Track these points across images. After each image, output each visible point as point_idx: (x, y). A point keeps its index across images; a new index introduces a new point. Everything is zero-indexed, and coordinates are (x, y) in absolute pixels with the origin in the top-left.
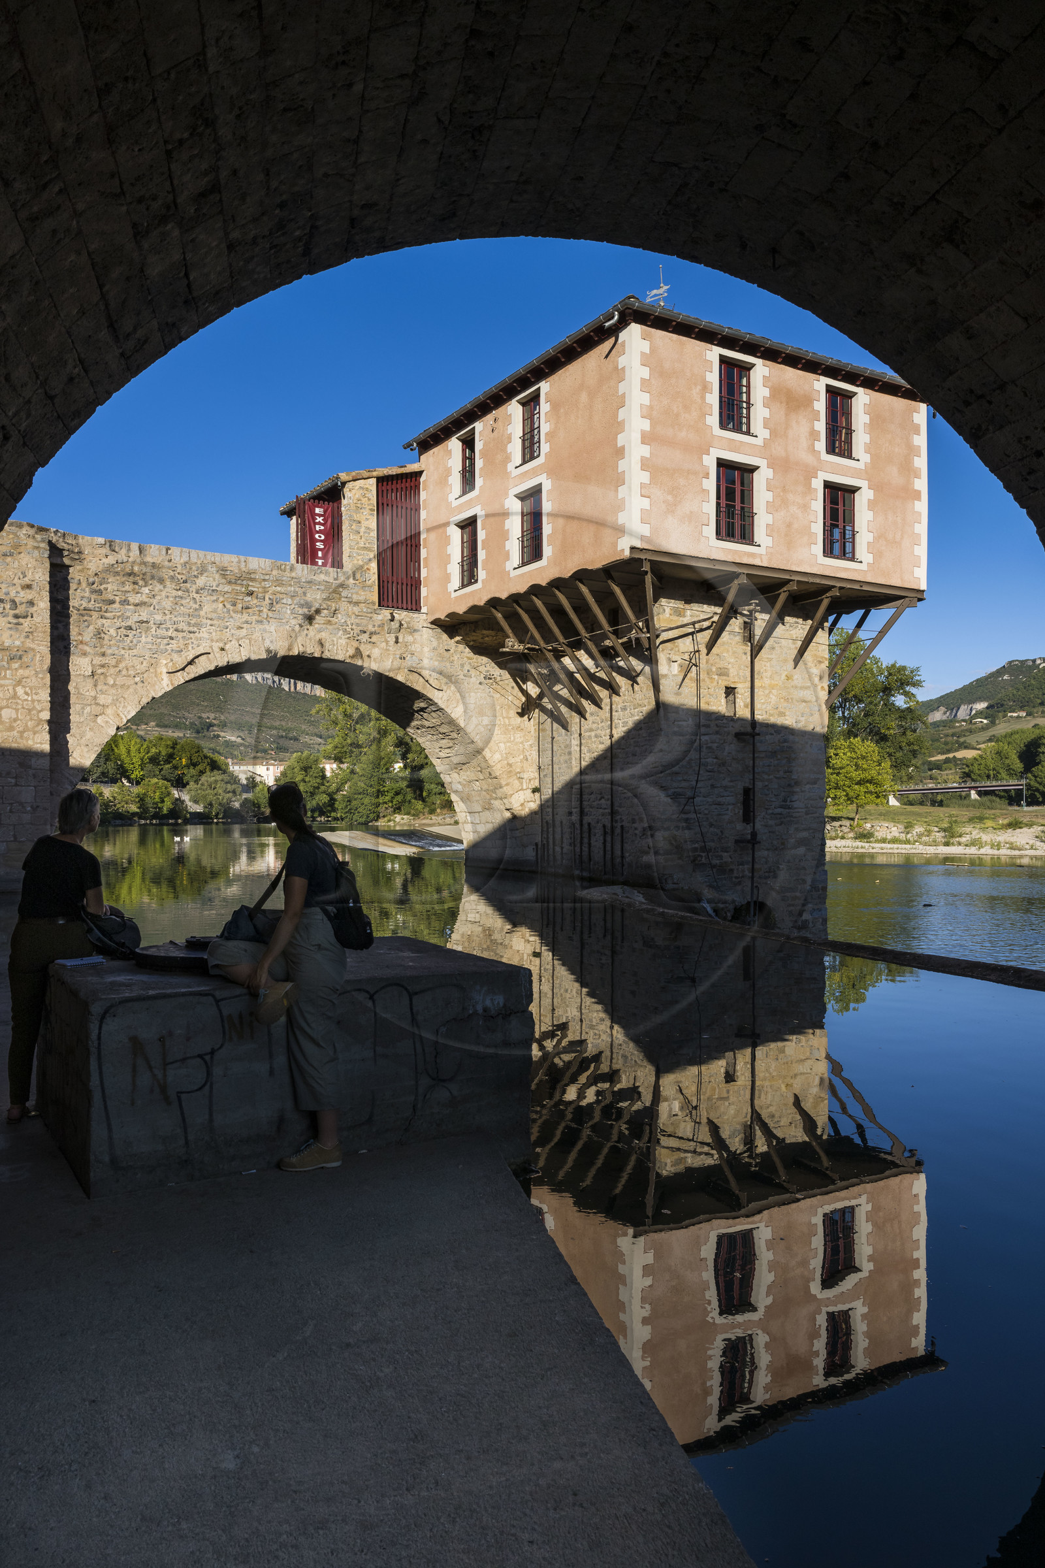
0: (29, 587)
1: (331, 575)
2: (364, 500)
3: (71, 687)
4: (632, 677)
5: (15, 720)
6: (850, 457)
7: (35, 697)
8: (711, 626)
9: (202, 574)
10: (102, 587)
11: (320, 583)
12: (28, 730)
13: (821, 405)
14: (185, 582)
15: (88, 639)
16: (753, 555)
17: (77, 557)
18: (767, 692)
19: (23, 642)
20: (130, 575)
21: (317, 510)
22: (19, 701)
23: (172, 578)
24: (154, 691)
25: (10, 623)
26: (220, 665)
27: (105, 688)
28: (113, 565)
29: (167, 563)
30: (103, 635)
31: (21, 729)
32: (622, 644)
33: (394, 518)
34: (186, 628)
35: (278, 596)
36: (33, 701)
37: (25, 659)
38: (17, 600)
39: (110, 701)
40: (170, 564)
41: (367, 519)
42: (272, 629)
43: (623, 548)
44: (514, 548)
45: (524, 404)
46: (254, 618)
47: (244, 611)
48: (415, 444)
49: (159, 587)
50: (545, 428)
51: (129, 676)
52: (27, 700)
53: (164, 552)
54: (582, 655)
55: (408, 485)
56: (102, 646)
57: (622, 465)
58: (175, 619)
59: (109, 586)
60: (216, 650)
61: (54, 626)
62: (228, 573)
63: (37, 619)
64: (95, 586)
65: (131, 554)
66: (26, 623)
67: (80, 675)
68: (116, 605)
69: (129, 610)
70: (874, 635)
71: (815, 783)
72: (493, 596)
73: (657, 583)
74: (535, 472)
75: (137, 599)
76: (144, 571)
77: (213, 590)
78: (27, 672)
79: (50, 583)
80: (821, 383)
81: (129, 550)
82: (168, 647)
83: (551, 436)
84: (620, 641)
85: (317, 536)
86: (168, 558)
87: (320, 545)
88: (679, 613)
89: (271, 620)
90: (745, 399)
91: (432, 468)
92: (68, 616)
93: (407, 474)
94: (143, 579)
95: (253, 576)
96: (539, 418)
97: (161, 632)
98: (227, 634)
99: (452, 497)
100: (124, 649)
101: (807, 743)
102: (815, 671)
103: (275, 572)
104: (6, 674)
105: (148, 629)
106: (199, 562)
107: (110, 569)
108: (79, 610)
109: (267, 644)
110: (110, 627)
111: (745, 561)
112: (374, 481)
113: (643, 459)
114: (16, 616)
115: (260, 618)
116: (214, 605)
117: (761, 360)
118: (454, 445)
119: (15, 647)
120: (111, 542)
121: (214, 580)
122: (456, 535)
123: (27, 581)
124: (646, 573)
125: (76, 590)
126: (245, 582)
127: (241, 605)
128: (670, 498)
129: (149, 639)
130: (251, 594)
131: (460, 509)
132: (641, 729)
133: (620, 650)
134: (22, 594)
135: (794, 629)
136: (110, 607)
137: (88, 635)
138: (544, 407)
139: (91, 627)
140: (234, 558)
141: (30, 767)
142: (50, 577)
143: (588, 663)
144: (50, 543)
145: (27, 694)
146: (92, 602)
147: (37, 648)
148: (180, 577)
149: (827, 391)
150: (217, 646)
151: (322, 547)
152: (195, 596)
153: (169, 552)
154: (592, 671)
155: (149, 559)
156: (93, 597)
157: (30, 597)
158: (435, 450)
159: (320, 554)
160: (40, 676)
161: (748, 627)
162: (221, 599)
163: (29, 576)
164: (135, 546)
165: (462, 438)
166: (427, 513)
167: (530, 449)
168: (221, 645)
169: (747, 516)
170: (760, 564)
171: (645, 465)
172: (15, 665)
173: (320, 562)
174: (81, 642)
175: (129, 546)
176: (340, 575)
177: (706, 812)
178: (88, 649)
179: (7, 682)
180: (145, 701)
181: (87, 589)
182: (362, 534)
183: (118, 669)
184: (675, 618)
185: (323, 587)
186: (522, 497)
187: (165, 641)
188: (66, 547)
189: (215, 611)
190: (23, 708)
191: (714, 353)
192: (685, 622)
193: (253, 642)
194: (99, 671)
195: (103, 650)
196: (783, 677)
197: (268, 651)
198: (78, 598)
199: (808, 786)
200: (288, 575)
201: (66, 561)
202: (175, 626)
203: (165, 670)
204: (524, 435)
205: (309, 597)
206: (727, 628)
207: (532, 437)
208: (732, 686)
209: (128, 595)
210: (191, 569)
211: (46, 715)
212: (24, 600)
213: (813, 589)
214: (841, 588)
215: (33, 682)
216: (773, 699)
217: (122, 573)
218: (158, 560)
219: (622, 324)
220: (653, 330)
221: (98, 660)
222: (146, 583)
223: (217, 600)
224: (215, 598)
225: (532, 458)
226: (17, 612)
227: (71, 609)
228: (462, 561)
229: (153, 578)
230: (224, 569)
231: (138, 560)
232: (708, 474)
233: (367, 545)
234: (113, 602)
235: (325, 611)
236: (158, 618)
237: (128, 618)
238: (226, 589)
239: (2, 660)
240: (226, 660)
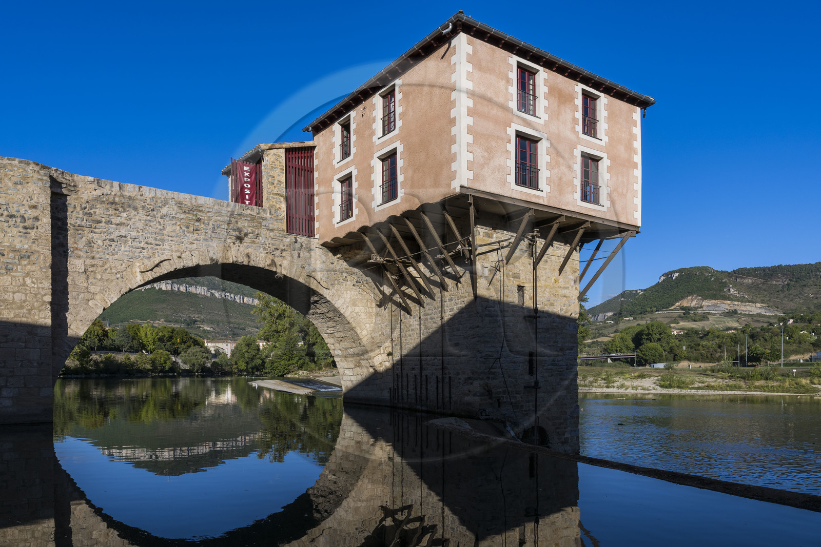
0: (35, 207)
1: (255, 211)
2: (277, 163)
3: (69, 280)
4: (457, 279)
5: (25, 301)
6: (595, 136)
7: (40, 285)
8: (509, 245)
9: (164, 206)
10: (92, 211)
11: (247, 216)
12: (35, 309)
13: (579, 102)
14: (153, 210)
15: (82, 247)
16: (538, 197)
17: (73, 189)
18: (543, 289)
19: (30, 246)
20: (112, 203)
21: (245, 168)
22: (27, 288)
23: (143, 207)
24: (131, 284)
25: (20, 232)
26: (178, 268)
27: (94, 281)
28: (100, 196)
29: (139, 197)
30: (92, 244)
31: (29, 308)
32: (451, 256)
33: (297, 176)
34: (153, 242)
35: (218, 223)
36: (38, 288)
37: (32, 258)
38: (26, 216)
39: (98, 290)
40: (142, 198)
41: (279, 175)
42: (215, 245)
43: (455, 187)
44: (377, 193)
45: (384, 97)
46: (202, 237)
47: (195, 232)
48: (310, 128)
49: (134, 213)
50: (399, 110)
51: (112, 273)
52: (33, 287)
53: (137, 189)
54: (421, 266)
55: (306, 155)
56: (92, 252)
57: (454, 131)
58: (146, 236)
59: (97, 211)
60: (175, 258)
61: (54, 237)
62: (183, 206)
63: (41, 230)
64: (87, 210)
65: (113, 189)
66: (33, 233)
67: (76, 271)
68: (103, 224)
69: (112, 228)
70: (608, 254)
71: (572, 350)
72: (363, 225)
73: (476, 213)
74: (392, 141)
75: (118, 220)
76: (123, 201)
77: (173, 217)
78: (33, 268)
79: (51, 205)
80: (579, 87)
81: (112, 186)
82: (140, 254)
83: (402, 115)
84: (449, 254)
85: (245, 185)
86: (140, 193)
87: (247, 191)
88: (489, 236)
89: (214, 239)
90: (531, 93)
91: (322, 144)
92: (66, 230)
93: (305, 147)
94: (122, 207)
95: (201, 209)
96: (394, 105)
97: (135, 244)
98: (183, 247)
99: (335, 162)
100: (108, 254)
101: (567, 323)
102: (572, 277)
103: (216, 207)
104: (17, 269)
105: (126, 242)
106: (163, 197)
107: (97, 199)
108: (74, 226)
109: (211, 254)
110: (99, 239)
111: (534, 200)
112: (283, 151)
113: (468, 126)
114: (25, 228)
115: (206, 237)
116: (174, 227)
117: (542, 68)
118: (337, 128)
119: (24, 249)
120: (98, 180)
121: (173, 210)
122: (338, 186)
123: (33, 203)
124: (470, 204)
125: (72, 212)
126: (195, 213)
127: (192, 228)
128: (486, 154)
129: (127, 249)
130: (199, 220)
131: (341, 169)
132: (463, 313)
133: (450, 260)
134: (30, 212)
135: (559, 250)
136: (98, 225)
137: (81, 244)
138: (398, 96)
139: (84, 239)
140: (187, 196)
141: (35, 336)
142: (51, 201)
143: (427, 273)
144: (51, 177)
145: (33, 283)
146: (85, 221)
147: (42, 251)
148: (149, 207)
149: (583, 94)
150: (175, 255)
151: (249, 192)
152: (160, 220)
153: (141, 189)
154: (428, 276)
155: (126, 193)
156: (85, 218)
157: (36, 214)
158: (324, 132)
159: (247, 197)
160: (44, 270)
161: (532, 245)
162: (179, 223)
163: (35, 199)
164: (116, 184)
165: (341, 123)
166: (319, 173)
167: (388, 125)
168: (179, 254)
169: (535, 171)
170: (542, 203)
171: (470, 130)
172: (25, 262)
173: (247, 202)
174: (77, 249)
175: (112, 183)
176: (261, 211)
177: (506, 368)
178: (81, 254)
179: (18, 274)
180: (124, 291)
181: (81, 212)
182: (275, 185)
183: (104, 268)
184: (486, 239)
185: (249, 219)
186: (383, 159)
187: (139, 250)
188: (64, 181)
189: (174, 231)
190: (31, 293)
191: (514, 59)
192: (493, 241)
193: (201, 253)
194: (91, 269)
195: (93, 255)
196: (553, 280)
197: (212, 259)
198: (74, 218)
199: (568, 351)
200: (226, 209)
201: (65, 191)
202: (145, 240)
203: (138, 270)
204: (384, 117)
205: (240, 225)
206: (519, 247)
207: (389, 118)
208: (522, 285)
209: (111, 217)
210: (157, 201)
211: (48, 298)
212: (31, 216)
213: (572, 222)
214: (592, 222)
215: (39, 274)
216: (547, 294)
217: (106, 202)
218: (133, 195)
219: (454, 33)
220: (475, 39)
221: (89, 262)
222: (124, 210)
223: (175, 224)
224: (174, 222)
225: (389, 132)
226: (26, 224)
227: (69, 225)
228: (342, 204)
229: (129, 206)
230: (181, 203)
231: (119, 194)
232: (510, 140)
233: (279, 192)
234: (100, 222)
235: (251, 235)
236: (134, 234)
237: (111, 233)
238: (182, 217)
239: (14, 258)
240: (182, 264)
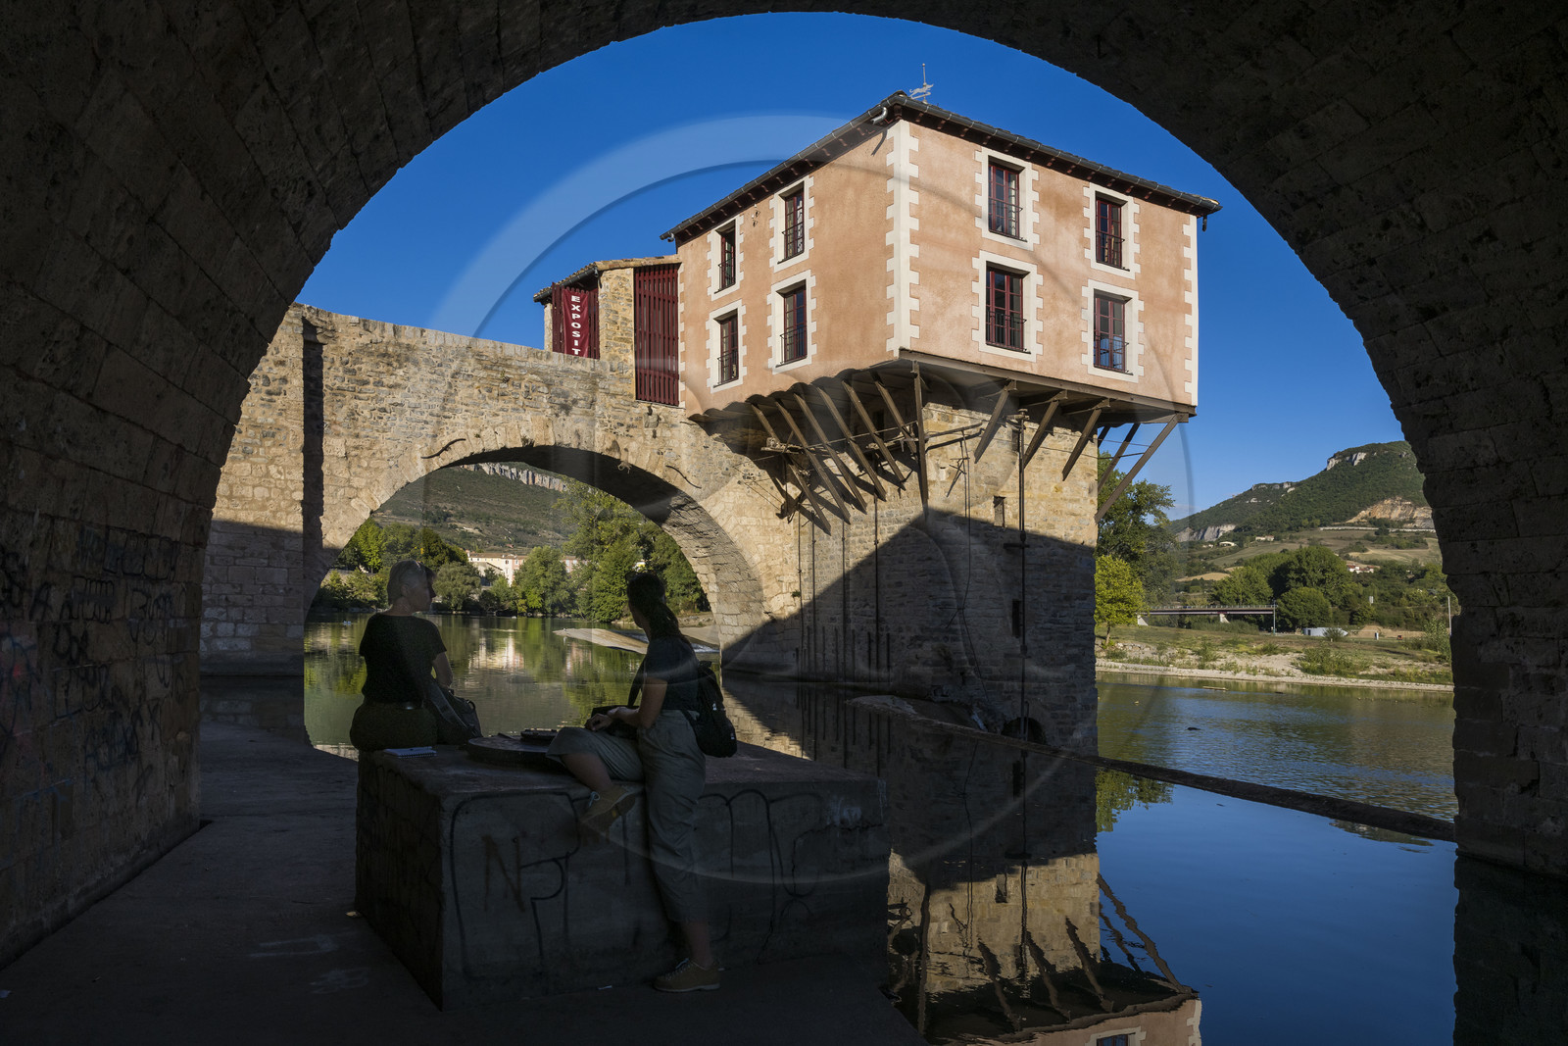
0: (282, 363)
1: (588, 366)
2: (621, 290)
3: (324, 468)
4: (899, 482)
5: (268, 499)
6: (1119, 266)
7: (288, 477)
8: (980, 433)
9: (459, 359)
10: (356, 367)
11: (576, 373)
12: (281, 510)
13: (1090, 213)
14: (440, 365)
15: (342, 420)
16: (1023, 362)
17: (330, 335)
18: (1036, 503)
19: (275, 420)
20: (384, 355)
21: (574, 298)
22: (272, 480)
23: (427, 361)
24: (409, 475)
25: (263, 399)
26: (476, 452)
27: (359, 470)
28: (367, 345)
29: (421, 346)
30: (356, 416)
31: (273, 509)
32: (889, 448)
33: (652, 309)
34: (440, 413)
35: (535, 384)
36: (286, 480)
37: (278, 437)
38: (270, 376)
39: (363, 484)
40: (425, 347)
41: (625, 310)
42: (529, 417)
43: (893, 348)
44: (777, 344)
45: (786, 198)
46: (510, 405)
47: (500, 397)
48: (673, 235)
49: (413, 369)
50: (809, 223)
51: (383, 459)
52: (279, 479)
53: (419, 333)
54: (845, 457)
55: (665, 276)
56: (356, 428)
57: (891, 265)
58: (430, 403)
59: (363, 366)
60: (472, 436)
61: (307, 406)
62: (484, 358)
63: (290, 397)
64: (349, 365)
65: (385, 335)
66: (279, 400)
67: (333, 456)
68: (370, 386)
69: (383, 391)
70: (1144, 450)
72: (754, 393)
73: (926, 387)
74: (798, 268)
75: (388, 380)
76: (399, 352)
77: (468, 375)
78: (280, 451)
79: (303, 360)
80: (1091, 190)
81: (383, 330)
82: (422, 431)
83: (815, 232)
84: (886, 445)
85: (573, 325)
86: (423, 340)
87: (576, 334)
88: (947, 419)
89: (527, 409)
90: (1014, 203)
91: (690, 260)
92: (322, 395)
93: (664, 265)
94: (397, 361)
95: (508, 362)
96: (803, 213)
97: (414, 415)
98: (483, 420)
99: (711, 291)
100: (378, 431)
101: (1076, 557)
102: (1085, 484)
103: (531, 360)
104: (258, 452)
105: (402, 412)
106: (454, 346)
107: (364, 349)
108: (332, 389)
109: (523, 432)
110: (365, 409)
111: (1015, 368)
112: (630, 271)
113: (912, 259)
114: (269, 393)
115: (516, 406)
116: (470, 391)
117: (1030, 164)
118: (714, 237)
119: (268, 424)
120: (365, 321)
121: (470, 364)
122: (715, 330)
123: (280, 357)
124: (916, 375)
125: (329, 369)
126: (500, 369)
127: (496, 392)
128: (939, 300)
129: (404, 422)
130: (507, 380)
131: (720, 303)
132: (906, 535)
133: (887, 454)
134: (275, 370)
135: (1062, 441)
136: (364, 388)
137: (341, 415)
138: (808, 202)
139: (345, 408)
140: (490, 344)
141: (283, 548)
142: (304, 354)
143: (853, 467)
144: (303, 319)
145: (279, 472)
146: (346, 382)
147: (291, 427)
148: (434, 360)
149: (1097, 199)
150: (472, 432)
151: (579, 336)
152: (452, 381)
153: (424, 334)
154: (856, 474)
155: (403, 340)
156: (347, 376)
157: (283, 374)
158: (694, 242)
159: (576, 343)
160: (294, 455)
161: (1017, 434)
162: (477, 385)
163: (283, 351)
164: (389, 327)
165: (721, 231)
166: (685, 306)
167: (793, 245)
168: (477, 432)
169: (1017, 322)
170: (1031, 372)
171: (914, 265)
172: (268, 443)
173: (577, 351)
174: (335, 423)
175: (383, 326)
176: (597, 365)
177: (976, 623)
178: (341, 430)
179: (260, 460)
180: (399, 485)
181: (341, 368)
182: (619, 324)
183: (371, 452)
184: (943, 423)
185: (579, 377)
186: (785, 293)
187: (420, 425)
188: (319, 323)
189: (470, 396)
190: (276, 487)
191: (983, 154)
192: (953, 428)
193: (508, 430)
194: (353, 453)
195: (357, 432)
196: (1052, 488)
197: (524, 440)
198: (331, 378)
199: (1078, 602)
200: (545, 363)
201: (320, 339)
202: (429, 410)
203: (419, 455)
204: (786, 230)
205: (566, 387)
206: (996, 436)
207: (796, 232)
208: (1001, 496)
209: (382, 376)
210: (446, 352)
211: (299, 496)
212: (277, 377)
213: (1083, 399)
214: (1112, 400)
215: (286, 460)
216: (1042, 511)
217: (376, 354)
218: (413, 342)
219: (891, 119)
220: (922, 128)
221: (351, 442)
222: (400, 365)
223: (472, 386)
224: (470, 383)
225: (796, 254)
226: (269, 388)
227: (325, 388)
228: (722, 357)
229: (407, 360)
230: (480, 354)
231: (393, 341)
232: (978, 277)
233: (624, 336)
234: (366, 383)
235: (582, 402)
236: (413, 401)
237: (382, 399)
238: (481, 375)
239: (255, 437)
240: (482, 447)
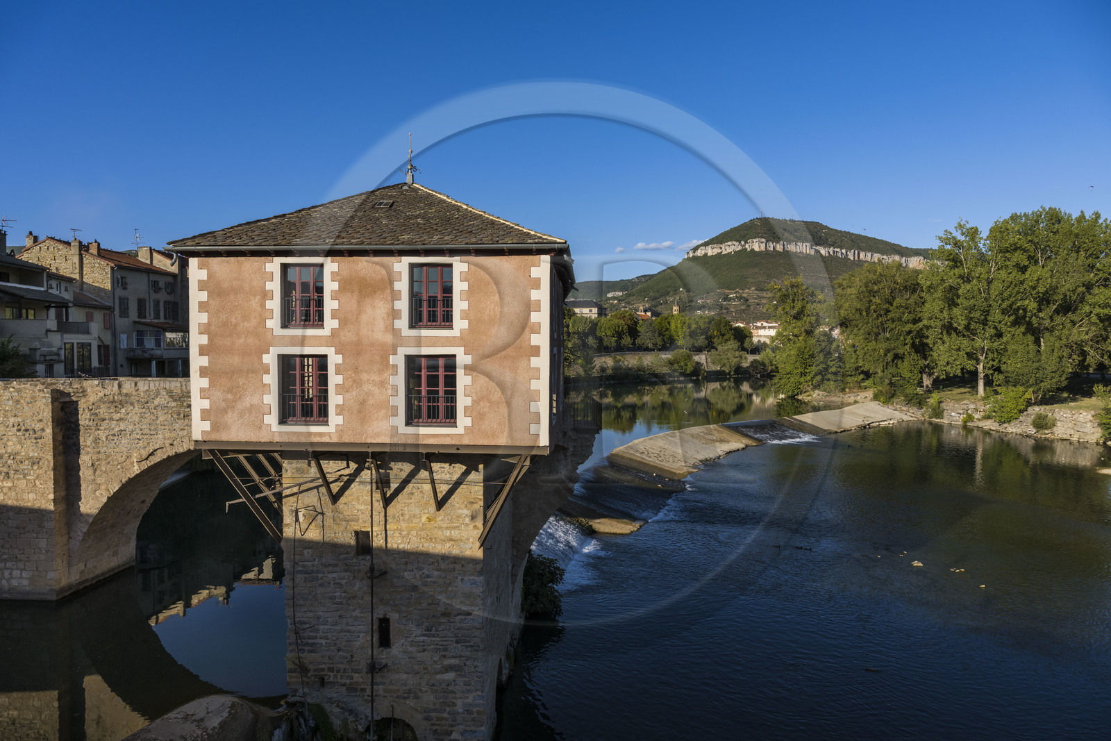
0: (41, 420)
3: (81, 474)
5: (36, 500)
7: (46, 487)
9: (157, 397)
10: (97, 412)
14: (147, 403)
15: (90, 444)
17: (81, 395)
20: (111, 403)
24: (129, 474)
26: (169, 456)
27: (101, 473)
28: (103, 397)
29: (134, 393)
30: (98, 441)
34: (148, 432)
39: (103, 481)
40: (137, 393)
47: (185, 418)
49: (131, 408)
51: (115, 465)
53: (133, 385)
56: (98, 448)
58: (141, 427)
59: (101, 411)
60: (167, 445)
64: (93, 411)
65: (113, 389)
67: (86, 466)
68: (107, 421)
69: (113, 424)
75: (117, 416)
76: (120, 399)
77: (165, 407)
81: (113, 386)
82: (137, 445)
86: (136, 388)
92: (79, 431)
94: (120, 404)
97: (133, 436)
98: (175, 434)
100: (111, 448)
105: (125, 435)
106: (156, 389)
107: (101, 400)
108: (85, 427)
110: (103, 435)
114: (36, 438)
116: (166, 416)
120: (102, 382)
121: (165, 399)
123: (40, 417)
125: (82, 415)
129: (126, 441)
134: (38, 425)
136: (102, 424)
137: (89, 441)
139: (92, 437)
140: (178, 384)
145: (41, 484)
148: (143, 400)
150: (167, 442)
152: (154, 411)
153: (138, 384)
155: (124, 391)
156: (92, 417)
162: (170, 412)
168: (170, 442)
174: (87, 446)
178: (89, 449)
180: (124, 480)
181: (88, 414)
183: (107, 461)
187: (136, 442)
189: (166, 420)
194: (97, 463)
195: (98, 450)
198: (85, 419)
201: (74, 399)
202: (141, 432)
203: (135, 460)
209: (112, 414)
210: (150, 394)
212: (39, 429)
217: (106, 402)
218: (129, 391)
221: (96, 456)
222: (122, 406)
224: (166, 411)
226: (36, 435)
227: (80, 426)
229: (127, 403)
230: (171, 392)
231: (117, 393)
234: (104, 420)
236: (131, 427)
237: (113, 429)
238: (173, 405)
239: (29, 465)
240: (174, 451)
